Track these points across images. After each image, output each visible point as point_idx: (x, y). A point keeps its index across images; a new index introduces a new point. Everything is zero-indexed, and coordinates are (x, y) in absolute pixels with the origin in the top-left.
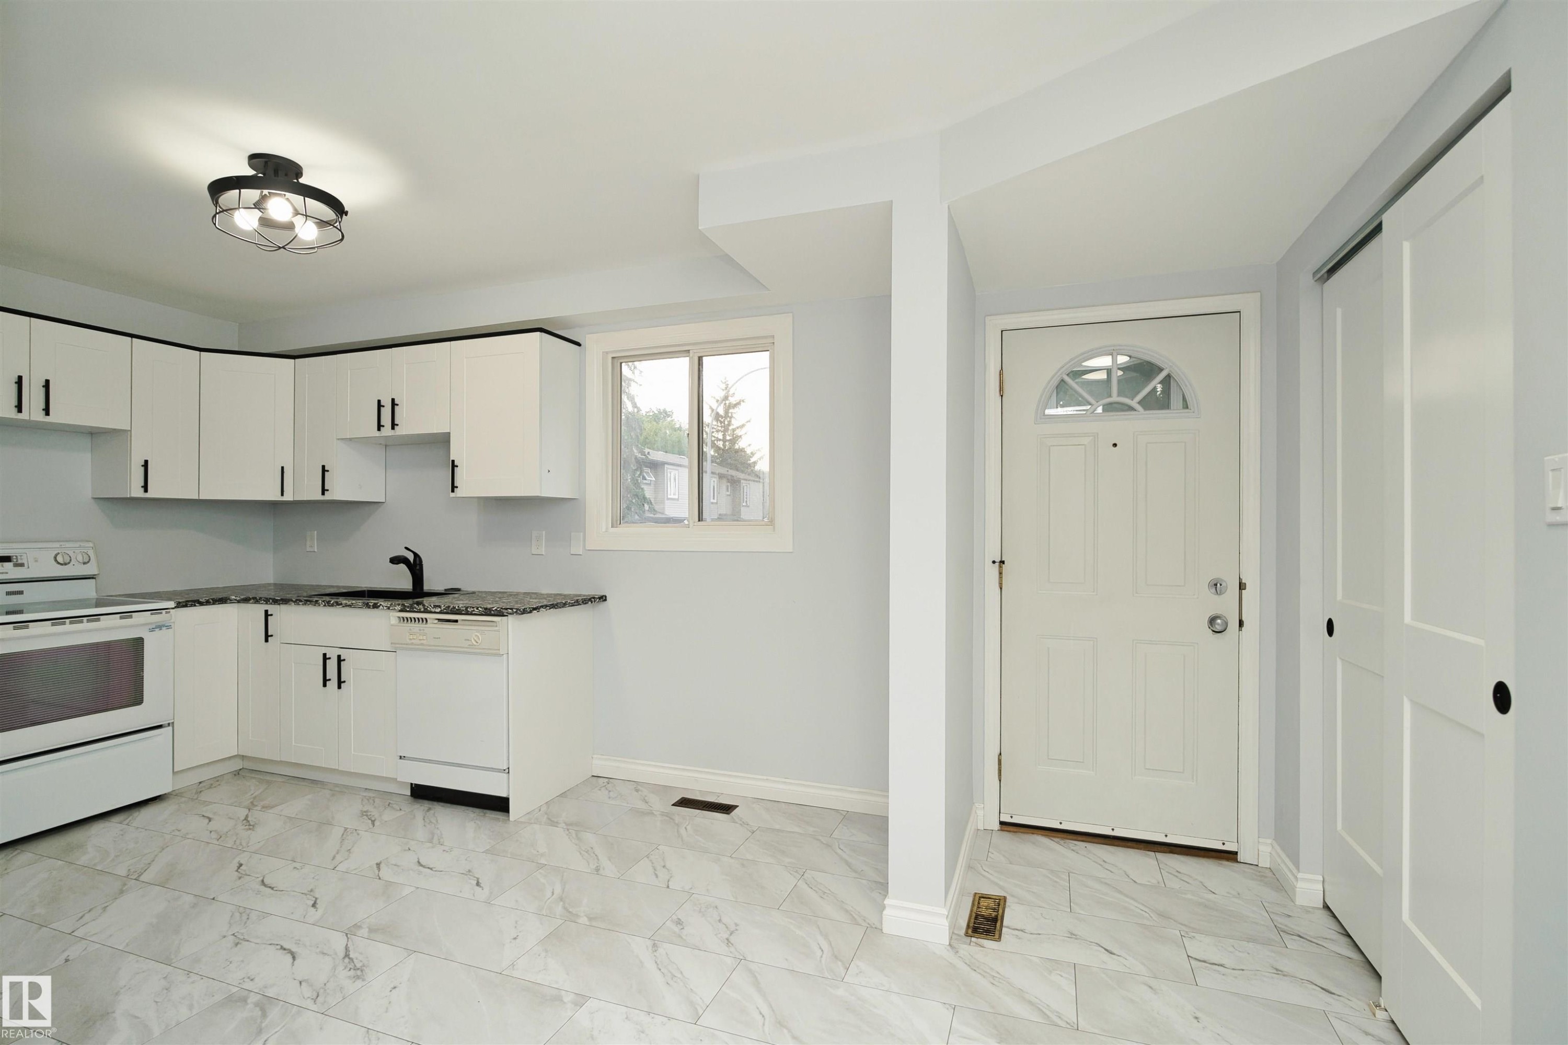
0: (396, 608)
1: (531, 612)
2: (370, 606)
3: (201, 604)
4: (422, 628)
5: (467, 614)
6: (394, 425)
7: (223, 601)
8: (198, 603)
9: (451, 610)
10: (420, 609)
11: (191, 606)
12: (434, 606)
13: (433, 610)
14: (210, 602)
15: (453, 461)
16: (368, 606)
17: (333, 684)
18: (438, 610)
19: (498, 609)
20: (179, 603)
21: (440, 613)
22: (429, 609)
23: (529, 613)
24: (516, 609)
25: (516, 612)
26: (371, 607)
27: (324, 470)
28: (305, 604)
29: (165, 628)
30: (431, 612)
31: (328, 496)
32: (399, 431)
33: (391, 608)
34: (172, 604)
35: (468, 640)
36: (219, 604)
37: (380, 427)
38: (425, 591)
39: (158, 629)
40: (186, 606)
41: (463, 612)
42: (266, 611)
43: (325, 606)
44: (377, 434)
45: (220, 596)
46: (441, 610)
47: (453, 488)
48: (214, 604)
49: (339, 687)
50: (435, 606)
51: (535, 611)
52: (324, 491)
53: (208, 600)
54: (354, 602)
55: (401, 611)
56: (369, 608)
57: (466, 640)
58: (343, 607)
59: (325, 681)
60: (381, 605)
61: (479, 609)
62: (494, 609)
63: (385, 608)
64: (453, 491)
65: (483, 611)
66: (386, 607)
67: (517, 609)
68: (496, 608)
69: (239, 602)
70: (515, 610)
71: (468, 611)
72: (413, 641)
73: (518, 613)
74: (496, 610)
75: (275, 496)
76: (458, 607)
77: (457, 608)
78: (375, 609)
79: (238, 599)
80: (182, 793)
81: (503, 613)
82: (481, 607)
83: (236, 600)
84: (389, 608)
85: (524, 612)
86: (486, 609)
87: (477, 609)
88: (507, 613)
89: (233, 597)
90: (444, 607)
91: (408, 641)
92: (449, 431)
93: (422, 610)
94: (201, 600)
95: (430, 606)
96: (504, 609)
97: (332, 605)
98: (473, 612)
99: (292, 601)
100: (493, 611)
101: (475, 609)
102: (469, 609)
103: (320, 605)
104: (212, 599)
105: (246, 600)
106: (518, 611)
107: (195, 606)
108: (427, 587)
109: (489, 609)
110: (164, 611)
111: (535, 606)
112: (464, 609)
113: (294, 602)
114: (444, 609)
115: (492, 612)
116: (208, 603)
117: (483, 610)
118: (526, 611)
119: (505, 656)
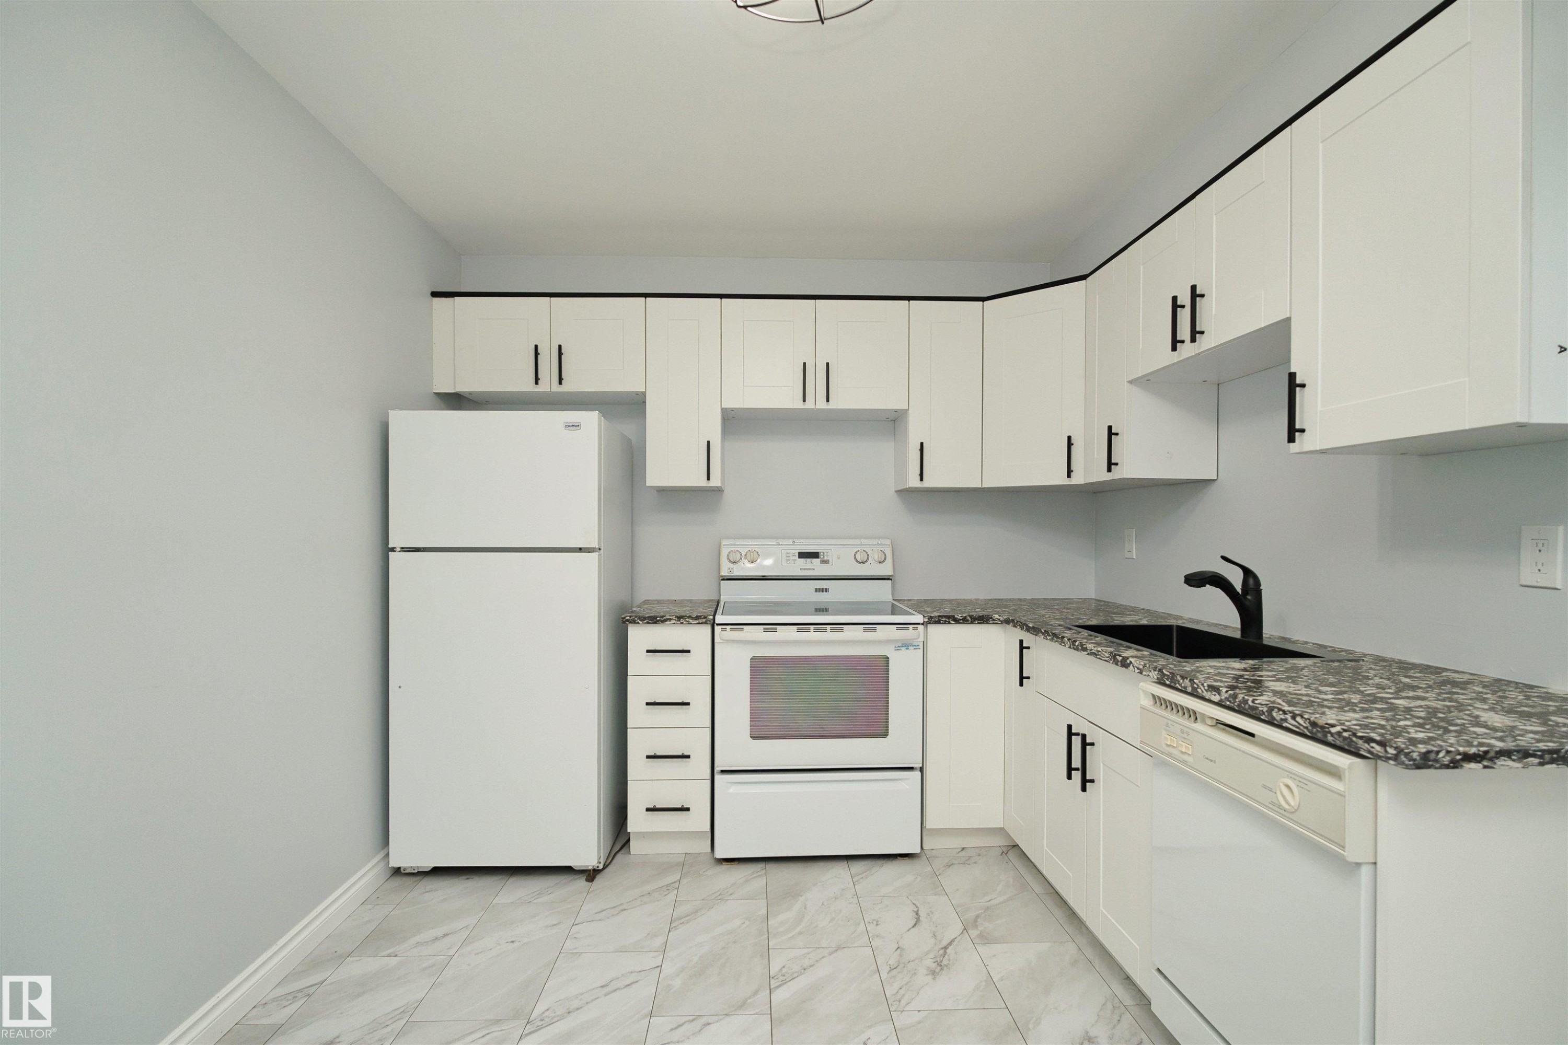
0: (1150, 674)
1: (1454, 765)
2: (1118, 661)
3: (957, 621)
4: (1185, 729)
5: (1271, 722)
6: (1195, 333)
7: (983, 619)
8: (953, 620)
9: (1239, 706)
10: (1185, 687)
11: (945, 623)
12: (1209, 686)
13: (1207, 695)
14: (968, 620)
15: (1292, 376)
16: (1114, 658)
17: (1076, 775)
18: (1216, 698)
19: (1346, 734)
20: (931, 617)
21: (1219, 704)
22: (1199, 690)
23: (1447, 767)
24: (1396, 748)
25: (1396, 758)
26: (1119, 663)
27: (1111, 433)
28: (1052, 640)
29: (912, 648)
30: (1203, 698)
31: (1118, 473)
32: (1206, 343)
33: (1144, 673)
34: (919, 618)
35: (1271, 790)
36: (978, 623)
37: (1175, 343)
38: (1265, 642)
39: (905, 648)
40: (938, 622)
41: (1263, 717)
42: (1021, 642)
43: (1070, 647)
44: (1175, 357)
45: (978, 612)
46: (1221, 700)
47: (1293, 432)
48: (972, 623)
49: (1084, 789)
50: (1212, 688)
51: (1473, 765)
52: (1110, 465)
53: (966, 617)
54: (1099, 649)
55: (1161, 682)
56: (1117, 664)
57: (1264, 787)
58: (1088, 654)
59: (1070, 769)
60: (1131, 662)
61: (1298, 719)
62: (1333, 730)
63: (1137, 671)
64: (1291, 439)
65: (1306, 728)
66: (1138, 668)
67: (1400, 751)
68: (1338, 729)
69: (1002, 622)
70: (1391, 751)
71: (1274, 719)
72: (1171, 750)
73: (1403, 763)
74: (1339, 733)
75: (1059, 478)
76: (1253, 701)
77: (1250, 703)
78: (1124, 668)
79: (1001, 619)
80: (935, 857)
81: (1359, 749)
82: (1302, 717)
83: (999, 620)
84: (1141, 673)
85: (1426, 762)
86: (1314, 724)
87: (1294, 718)
88: (1370, 752)
89: (997, 616)
90: (1226, 695)
91: (1164, 746)
92: (1288, 316)
93: (1189, 689)
94: (956, 616)
95: (1203, 685)
96: (1361, 738)
97: (1077, 649)
98: (1285, 725)
99: (1041, 632)
100: (1332, 735)
101: (1288, 717)
102: (1274, 714)
103: (1065, 646)
104: (970, 617)
105: (1007, 622)
106: (1403, 758)
107: (949, 623)
109: (1322, 727)
110: (911, 626)
111: (1473, 750)
112: (1265, 709)
113: (1043, 634)
114: (1227, 699)
115: (1330, 738)
116: (964, 621)
117: (1308, 725)
118: (1436, 761)
119: (1365, 871)
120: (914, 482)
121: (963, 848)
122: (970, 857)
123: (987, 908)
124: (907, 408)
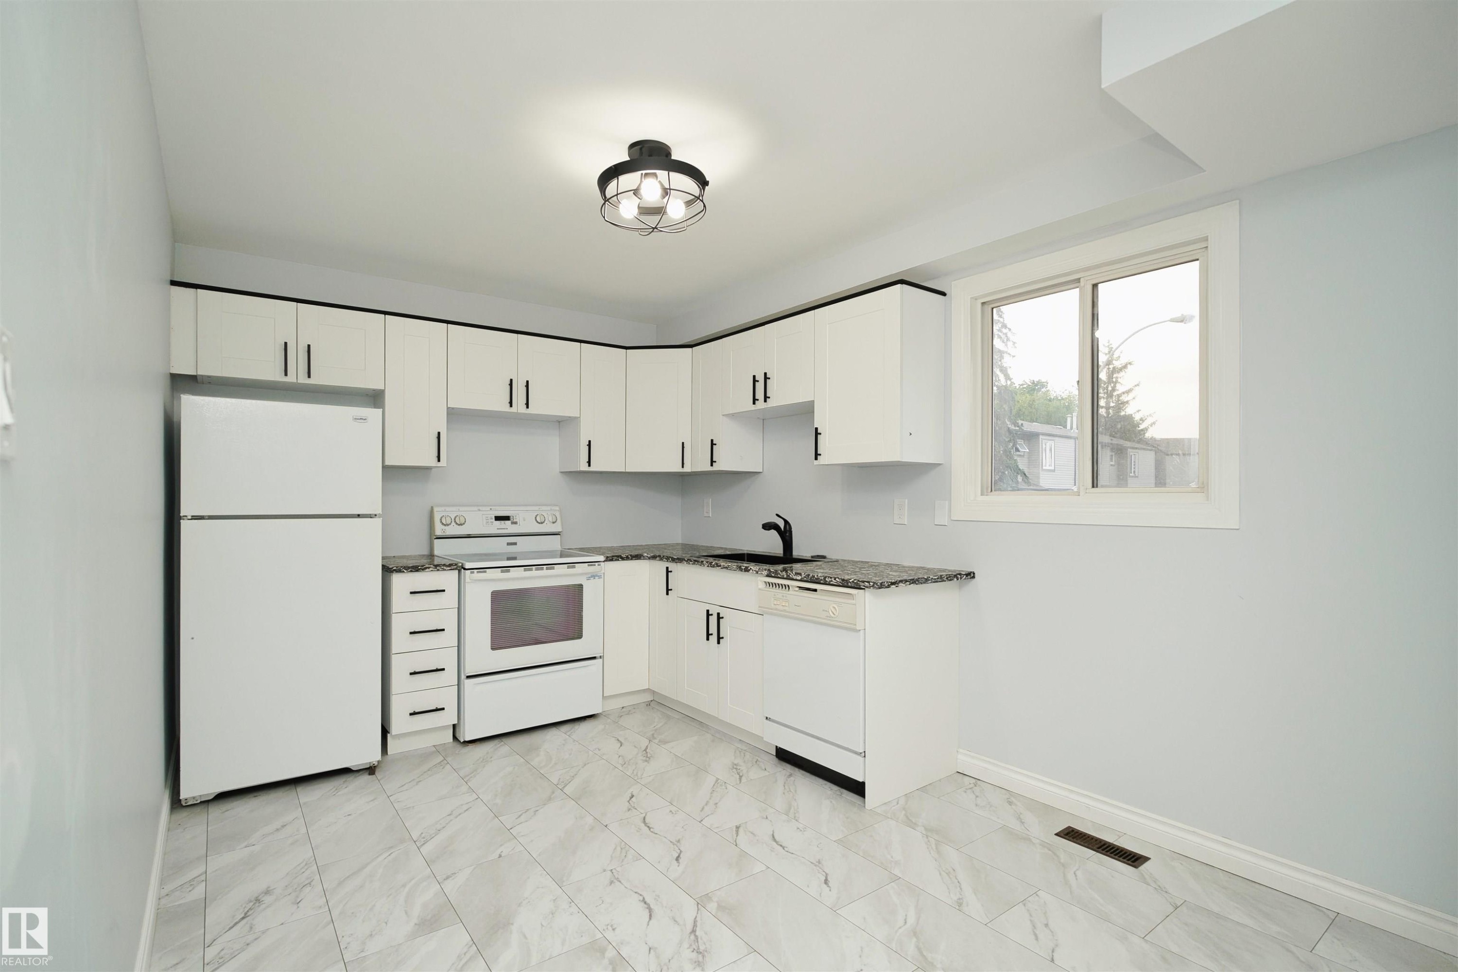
0: (763, 573)
1: (889, 587)
2: (742, 569)
3: (623, 559)
4: (785, 595)
5: (825, 584)
6: (766, 398)
7: (638, 557)
8: (621, 558)
9: (811, 579)
10: (783, 576)
11: (616, 560)
12: (795, 573)
13: (795, 577)
14: (629, 558)
15: (816, 429)
16: (740, 568)
17: (713, 638)
18: (799, 578)
19: (855, 581)
20: (608, 557)
21: (801, 580)
22: (791, 576)
23: (887, 587)
24: (873, 583)
25: (873, 586)
26: (743, 570)
27: (713, 444)
28: (694, 564)
29: (598, 577)
30: (792, 579)
31: (716, 467)
32: (771, 403)
33: (759, 573)
34: (602, 558)
35: (826, 611)
36: (635, 559)
37: (755, 400)
38: (794, 557)
39: (592, 578)
40: (612, 560)
41: (822, 582)
42: (667, 568)
43: (708, 566)
44: (753, 407)
45: (634, 553)
46: (802, 578)
47: (817, 455)
48: (631, 559)
49: (719, 643)
50: (797, 574)
51: (893, 586)
52: (712, 462)
53: (628, 556)
54: (729, 565)
55: (768, 576)
56: (742, 571)
57: (824, 610)
58: (722, 568)
59: (708, 635)
60: (751, 569)
61: (837, 579)
62: (851, 581)
63: (754, 572)
64: (816, 459)
65: (840, 582)
66: (755, 571)
67: (874, 583)
68: (853, 580)
69: (649, 558)
70: (871, 584)
71: (826, 581)
72: (777, 607)
73: (876, 587)
74: (853, 582)
75: (677, 468)
76: (817, 576)
77: (816, 577)
78: (747, 572)
79: (649, 556)
80: (609, 714)
81: (860, 586)
82: (838, 578)
83: (647, 557)
84: (757, 573)
85: (881, 586)
86: (843, 580)
87: (835, 579)
88: (864, 586)
89: (646, 554)
90: (805, 575)
91: (773, 605)
92: (813, 399)
93: (785, 576)
94: (622, 556)
95: (792, 573)
96: (861, 581)
97: (713, 566)
98: (831, 583)
99: (685, 560)
100: (850, 582)
101: (833, 579)
102: (827, 579)
103: (704, 566)
104: (631, 555)
105: (654, 557)
106: (875, 585)
107: (618, 560)
108: (796, 553)
109: (847, 581)
110: (597, 564)
111: (893, 581)
112: (822, 578)
113: (687, 561)
114: (805, 577)
115: (849, 584)
116: (627, 558)
117: (841, 581)
118: (884, 585)
119: (862, 632)
120: (584, 467)
121: (623, 707)
122: (630, 711)
123: (656, 730)
124: (579, 416)
